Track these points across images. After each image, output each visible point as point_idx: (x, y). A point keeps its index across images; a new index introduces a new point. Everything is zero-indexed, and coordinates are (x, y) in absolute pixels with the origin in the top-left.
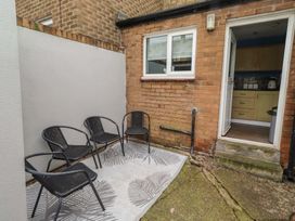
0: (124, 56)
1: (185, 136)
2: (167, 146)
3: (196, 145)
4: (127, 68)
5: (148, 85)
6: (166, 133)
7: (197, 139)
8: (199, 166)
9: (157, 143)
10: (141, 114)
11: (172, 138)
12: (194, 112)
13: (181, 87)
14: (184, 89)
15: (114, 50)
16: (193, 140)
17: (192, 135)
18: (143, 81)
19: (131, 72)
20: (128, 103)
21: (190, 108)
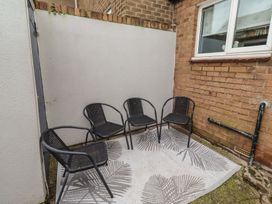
0: (175, 34)
1: (243, 138)
2: (215, 144)
3: (260, 154)
4: (177, 48)
5: (198, 67)
6: (216, 129)
7: (262, 147)
8: (257, 187)
9: (203, 137)
10: (187, 100)
11: (224, 136)
12: (262, 107)
13: (244, 69)
14: (249, 73)
15: (163, 29)
16: (255, 147)
17: (255, 140)
18: (192, 62)
19: (181, 52)
20: (175, 87)
21: (256, 101)
